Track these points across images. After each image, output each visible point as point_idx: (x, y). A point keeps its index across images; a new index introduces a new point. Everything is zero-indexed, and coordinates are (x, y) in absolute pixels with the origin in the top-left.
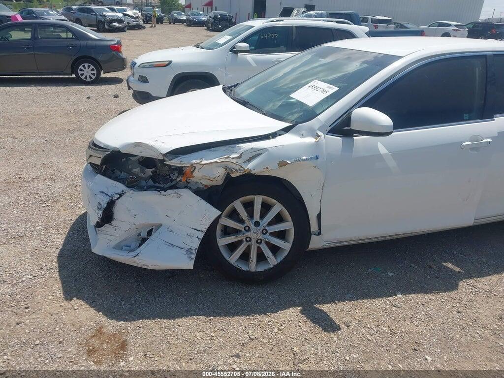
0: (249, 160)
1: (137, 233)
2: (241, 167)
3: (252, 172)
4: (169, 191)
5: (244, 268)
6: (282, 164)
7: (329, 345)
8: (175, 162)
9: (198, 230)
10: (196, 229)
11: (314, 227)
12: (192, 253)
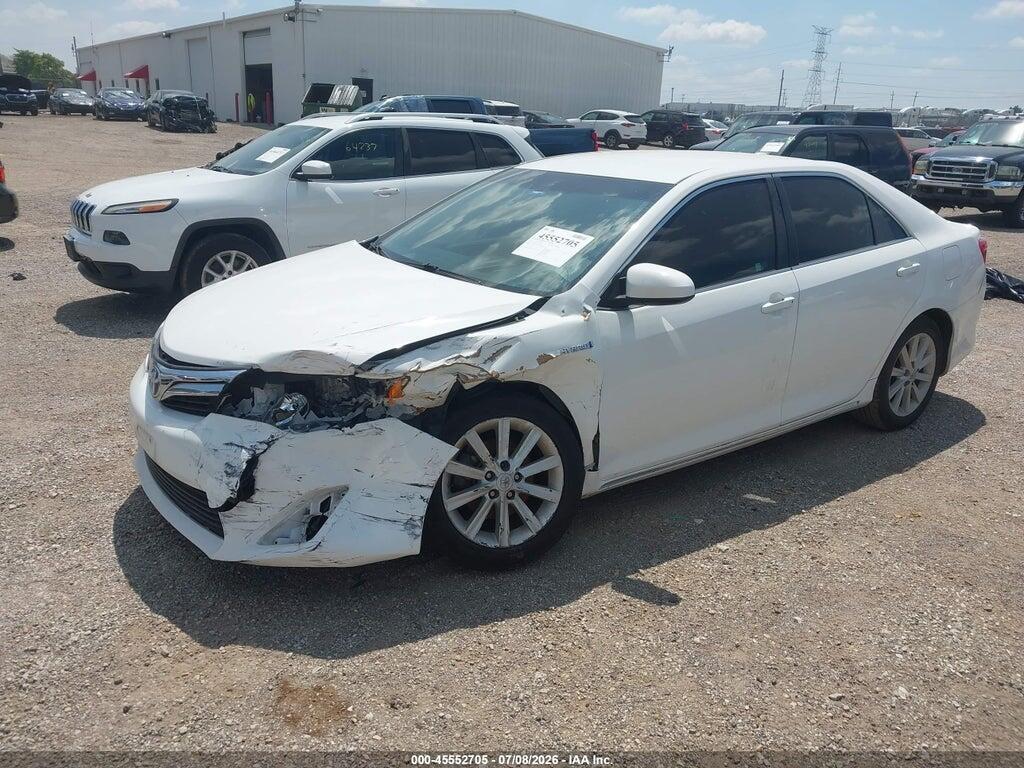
0: (492, 358)
1: (301, 509)
2: (483, 370)
3: (501, 376)
4: (359, 426)
5: (492, 544)
6: (544, 359)
7: (661, 631)
8: (378, 373)
9: (421, 486)
10: (417, 485)
11: (588, 459)
12: (414, 526)
